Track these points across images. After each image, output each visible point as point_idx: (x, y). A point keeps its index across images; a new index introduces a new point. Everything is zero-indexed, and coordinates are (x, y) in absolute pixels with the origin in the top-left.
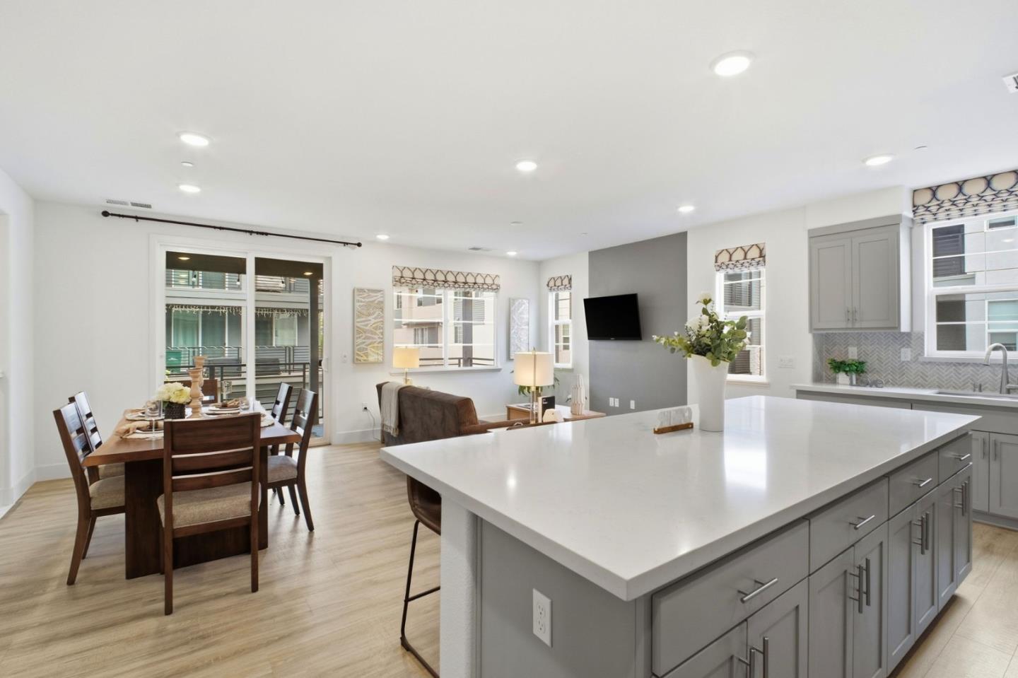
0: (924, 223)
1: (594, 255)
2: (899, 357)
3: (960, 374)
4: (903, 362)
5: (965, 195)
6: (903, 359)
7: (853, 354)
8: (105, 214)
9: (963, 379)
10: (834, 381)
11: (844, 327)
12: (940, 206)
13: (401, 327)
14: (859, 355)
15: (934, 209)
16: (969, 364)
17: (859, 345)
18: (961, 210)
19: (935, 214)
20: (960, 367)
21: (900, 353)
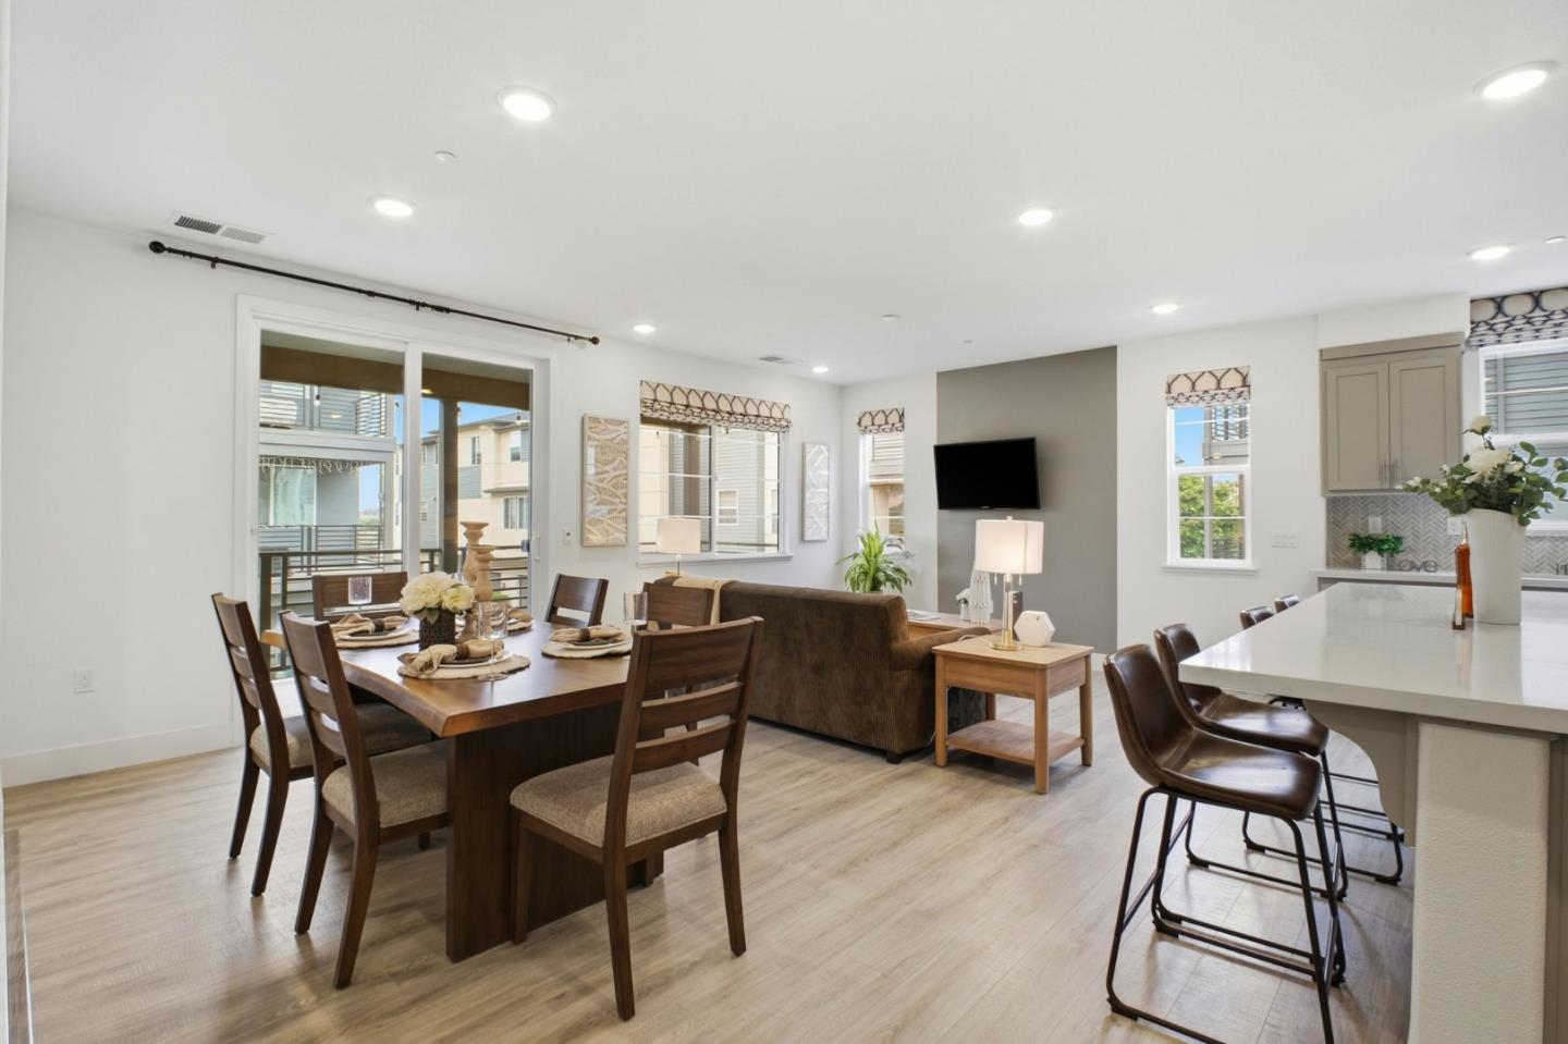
0: (1481, 346)
1: (945, 377)
2: (1445, 530)
3: (1532, 552)
4: (1451, 536)
5: (1545, 311)
6: (1450, 532)
7: (1375, 526)
8: (157, 247)
9: (1536, 558)
10: (1358, 565)
11: (1378, 487)
12: (1509, 324)
13: (479, 496)
14: (1383, 529)
15: (1500, 327)
16: (1544, 538)
17: (1384, 514)
18: (1538, 331)
19: (1500, 335)
20: (1533, 543)
21: (1446, 524)
